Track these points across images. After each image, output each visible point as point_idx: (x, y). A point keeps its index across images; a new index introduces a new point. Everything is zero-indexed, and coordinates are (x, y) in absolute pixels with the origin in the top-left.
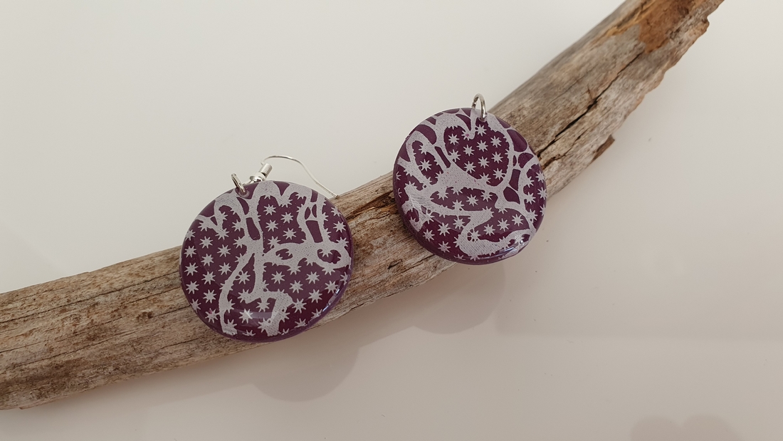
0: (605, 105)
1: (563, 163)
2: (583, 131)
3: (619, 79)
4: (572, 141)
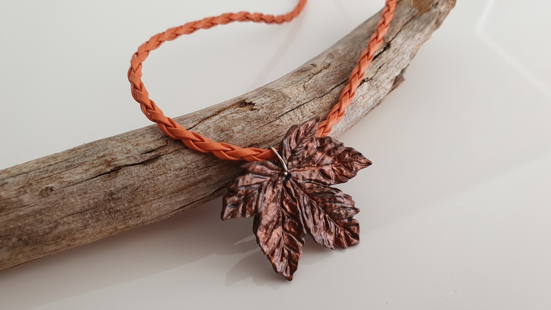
1: (371, 85)
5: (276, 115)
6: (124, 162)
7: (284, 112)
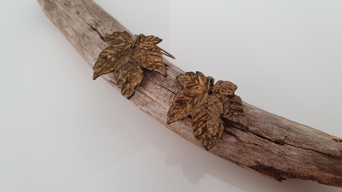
0: (285, 151)
1: (237, 143)
2: (262, 145)
3: (306, 150)
4: (252, 142)
5: (162, 84)
6: (99, 30)
7: (168, 88)
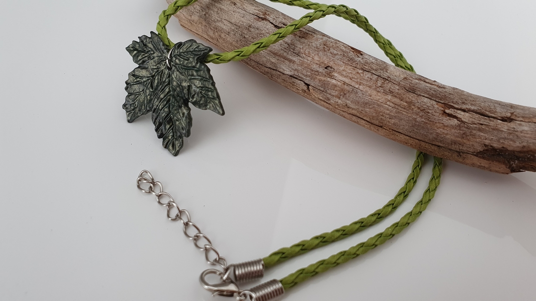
0: (515, 127)
2: (488, 124)
4: (476, 122)
